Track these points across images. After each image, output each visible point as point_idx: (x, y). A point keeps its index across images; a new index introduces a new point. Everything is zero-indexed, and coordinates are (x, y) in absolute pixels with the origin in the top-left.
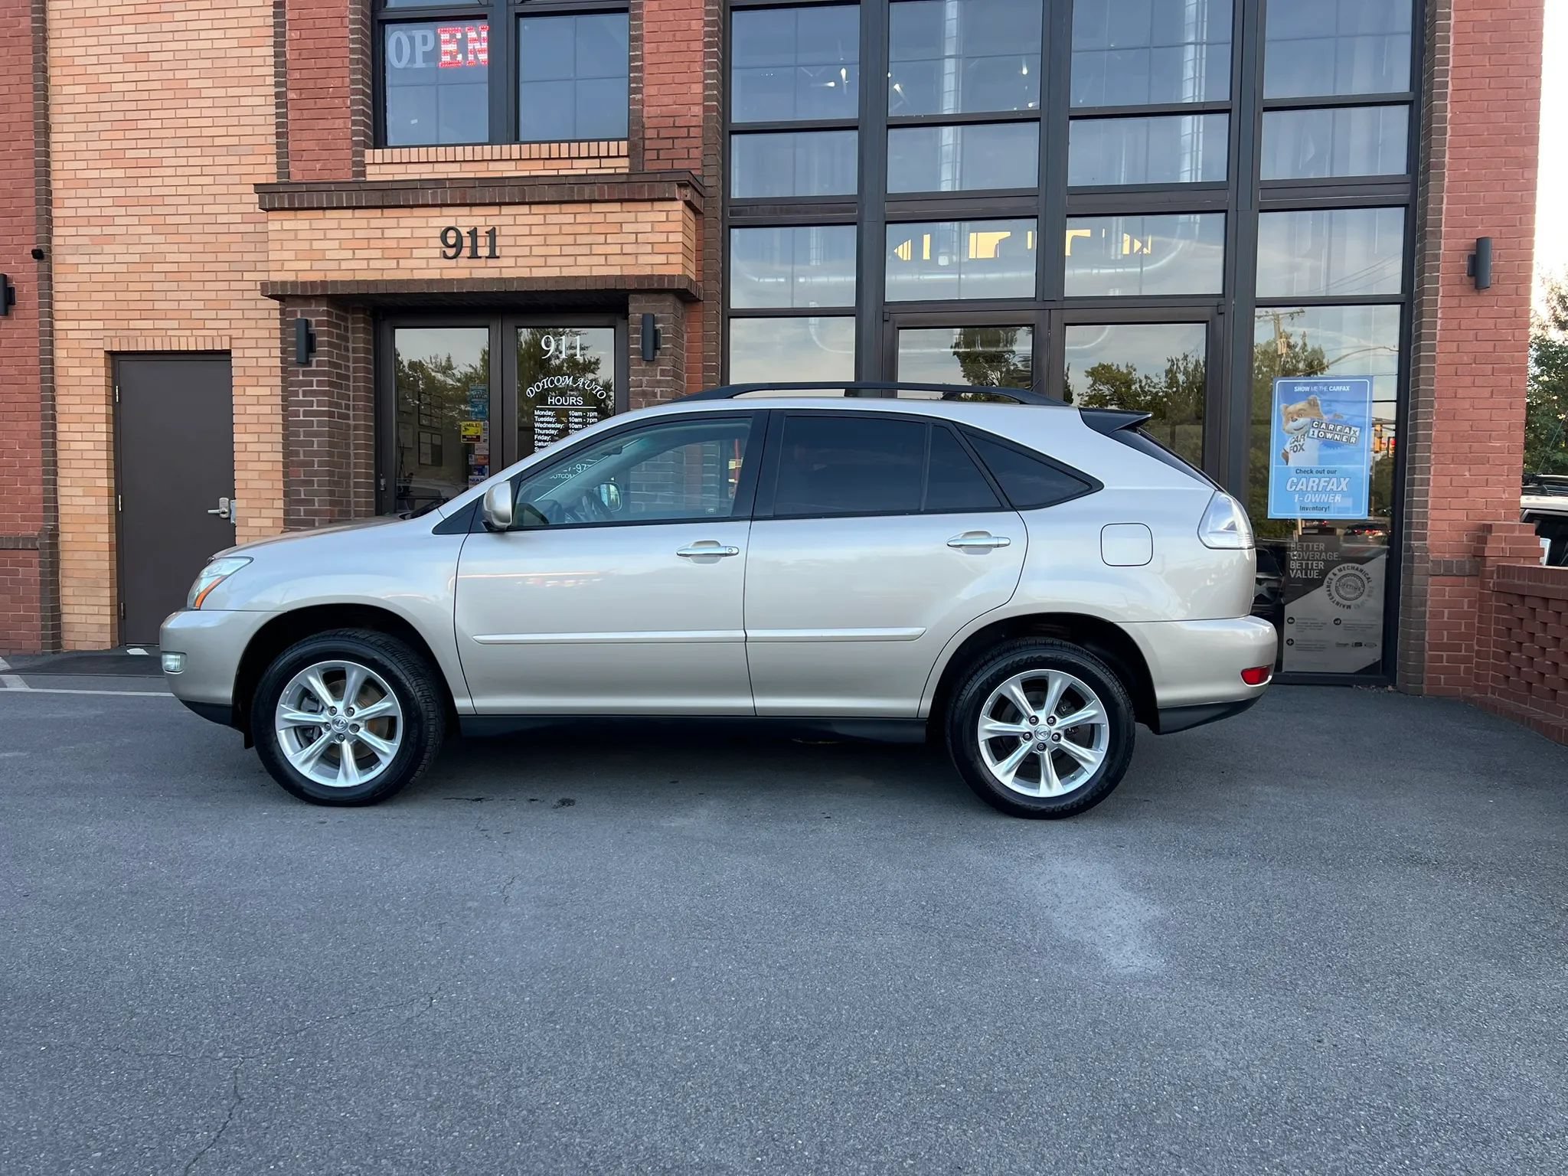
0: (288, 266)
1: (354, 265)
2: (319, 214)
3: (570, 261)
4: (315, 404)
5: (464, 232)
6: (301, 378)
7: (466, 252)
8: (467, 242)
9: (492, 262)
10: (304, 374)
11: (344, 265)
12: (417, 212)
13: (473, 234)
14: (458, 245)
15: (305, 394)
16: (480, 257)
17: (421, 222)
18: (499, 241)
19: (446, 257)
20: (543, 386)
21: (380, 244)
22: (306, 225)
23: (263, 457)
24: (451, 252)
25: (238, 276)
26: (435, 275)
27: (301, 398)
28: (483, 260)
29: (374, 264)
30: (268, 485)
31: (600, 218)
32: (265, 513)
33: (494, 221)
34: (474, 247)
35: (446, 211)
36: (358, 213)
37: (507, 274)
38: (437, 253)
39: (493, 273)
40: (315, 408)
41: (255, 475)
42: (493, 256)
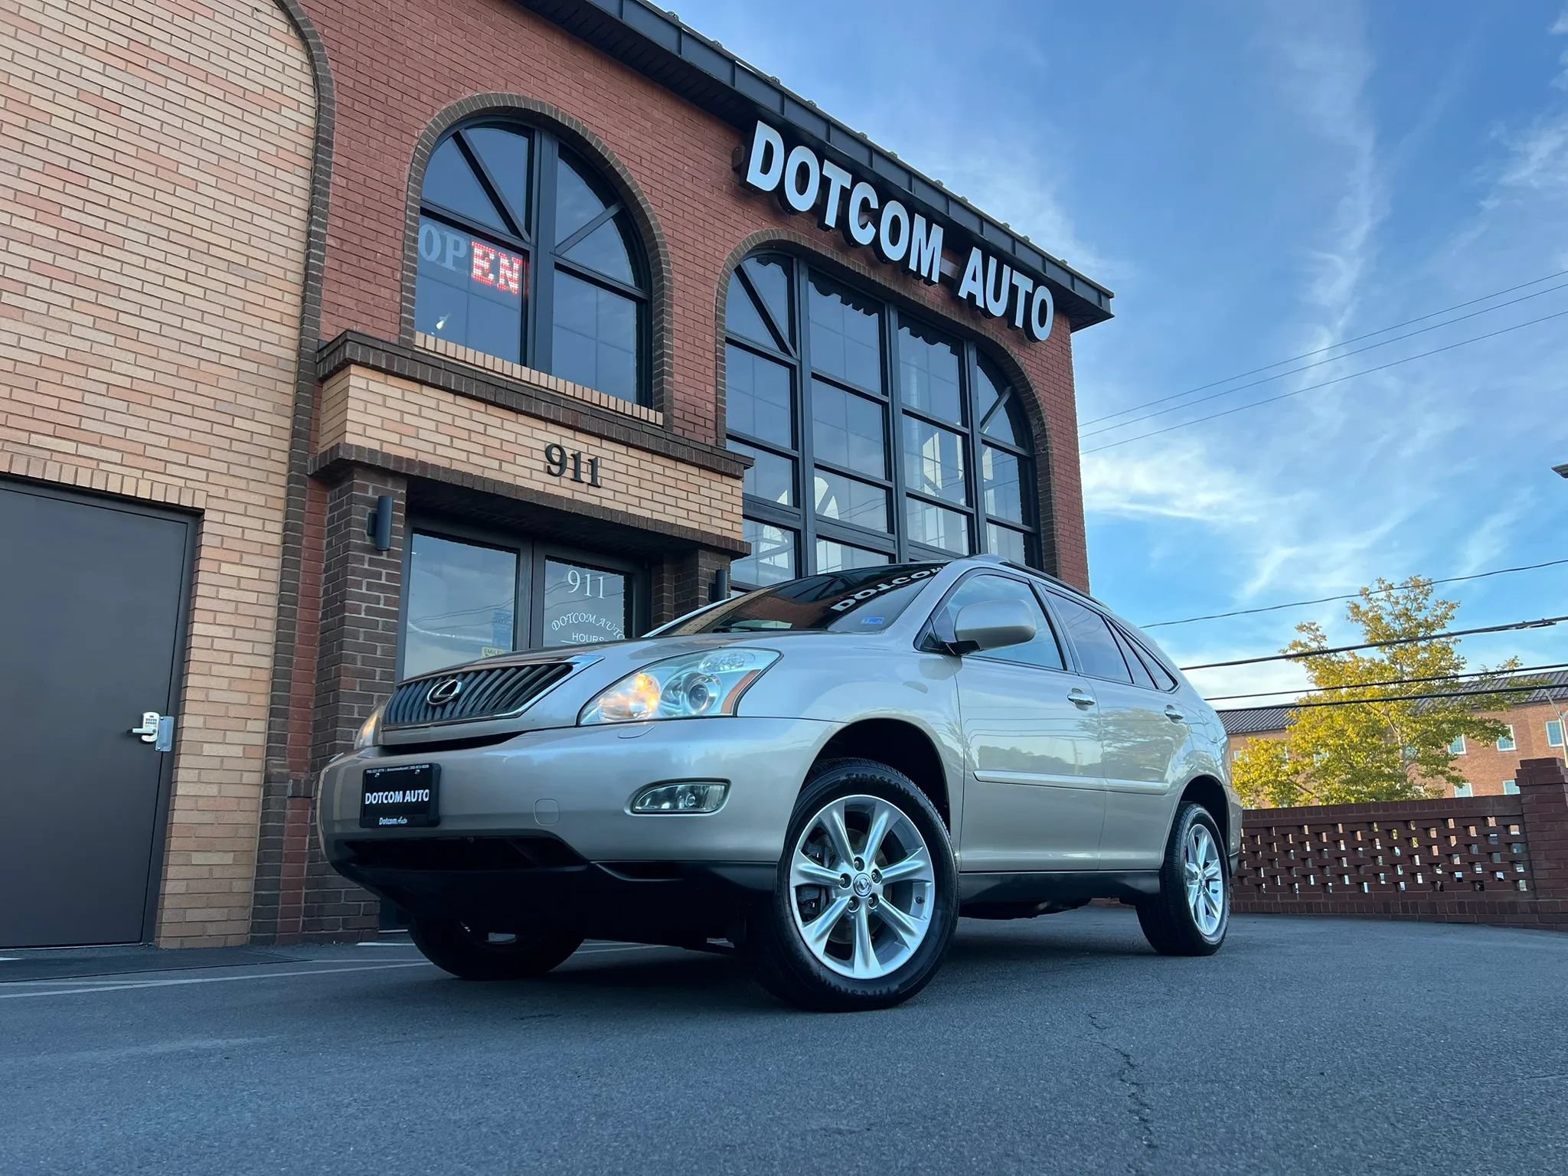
0: (370, 432)
1: (451, 453)
2: (416, 387)
3: (660, 507)
4: (382, 602)
5: (568, 453)
6: (366, 566)
7: (569, 473)
8: (570, 464)
9: (592, 490)
10: (371, 562)
11: (440, 450)
12: (522, 419)
13: (576, 458)
14: (562, 465)
15: (370, 586)
16: (583, 482)
17: (527, 431)
18: (600, 472)
19: (550, 472)
20: (568, 621)
21: (482, 439)
22: (398, 393)
23: (238, 659)
24: (555, 469)
25: (228, 420)
26: (539, 487)
27: (364, 591)
28: (585, 485)
29: (474, 459)
30: (242, 698)
31: (683, 476)
32: (231, 737)
33: (597, 452)
34: (577, 471)
35: (551, 427)
36: (460, 400)
37: (606, 504)
38: (541, 466)
39: (595, 501)
40: (381, 606)
41: (224, 683)
42: (594, 484)
